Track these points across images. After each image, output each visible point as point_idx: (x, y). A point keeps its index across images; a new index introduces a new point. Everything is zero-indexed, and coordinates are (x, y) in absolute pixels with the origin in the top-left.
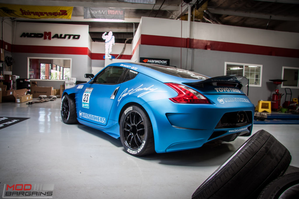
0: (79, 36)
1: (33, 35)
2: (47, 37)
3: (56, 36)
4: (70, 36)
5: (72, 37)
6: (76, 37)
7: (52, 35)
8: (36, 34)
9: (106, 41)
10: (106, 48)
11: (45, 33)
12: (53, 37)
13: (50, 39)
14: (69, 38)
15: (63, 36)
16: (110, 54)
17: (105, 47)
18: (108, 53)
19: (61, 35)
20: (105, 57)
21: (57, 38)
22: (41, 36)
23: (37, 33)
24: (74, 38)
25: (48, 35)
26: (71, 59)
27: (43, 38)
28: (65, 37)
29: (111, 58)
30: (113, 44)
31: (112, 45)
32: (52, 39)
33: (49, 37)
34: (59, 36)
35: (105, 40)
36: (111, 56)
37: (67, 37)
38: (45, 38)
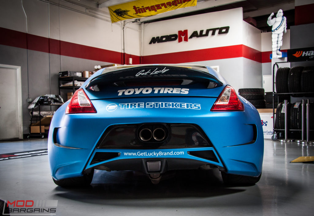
0: (227, 29)
1: (164, 39)
2: (183, 37)
3: (195, 34)
4: (214, 30)
5: (217, 31)
6: (224, 30)
7: (189, 34)
8: (167, 36)
9: (273, 29)
10: (273, 40)
11: (180, 32)
12: (191, 37)
13: (186, 40)
14: (213, 34)
15: (204, 33)
16: (280, 50)
17: (272, 38)
18: (276, 49)
19: (202, 32)
20: (272, 57)
21: (196, 37)
22: (174, 37)
23: (169, 35)
24: (220, 33)
25: (183, 36)
26: (218, 67)
27: (177, 40)
28: (207, 35)
29: (281, 56)
30: (284, 32)
31: (282, 34)
32: (189, 40)
33: (184, 38)
34: (199, 33)
35: (272, 27)
36: (281, 53)
37: (211, 32)
38: (180, 41)
